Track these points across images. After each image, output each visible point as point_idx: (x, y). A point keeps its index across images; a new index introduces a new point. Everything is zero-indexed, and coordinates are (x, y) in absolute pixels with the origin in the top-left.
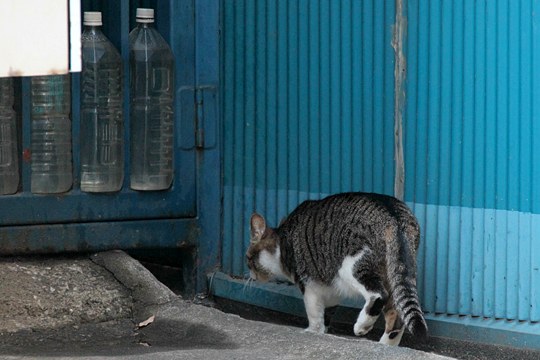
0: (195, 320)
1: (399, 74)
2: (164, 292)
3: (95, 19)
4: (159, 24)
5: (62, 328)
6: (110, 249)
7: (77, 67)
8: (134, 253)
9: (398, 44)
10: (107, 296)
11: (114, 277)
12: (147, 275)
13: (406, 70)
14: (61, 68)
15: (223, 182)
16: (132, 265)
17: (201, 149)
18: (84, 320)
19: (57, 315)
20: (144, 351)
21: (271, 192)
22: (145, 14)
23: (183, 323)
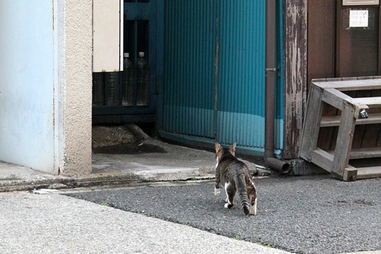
0: (155, 144)
1: (216, 73)
2: (146, 136)
3: (127, 55)
4: (146, 57)
5: (115, 146)
6: (130, 123)
7: (122, 69)
8: (138, 124)
9: (216, 65)
10: (129, 136)
11: (131, 131)
12: (141, 131)
13: (218, 73)
14: (117, 70)
15: (164, 104)
16: (136, 128)
17: (157, 94)
18: (122, 143)
19: (114, 142)
20: (140, 153)
21: (178, 107)
22: (142, 54)
23: (151, 145)
